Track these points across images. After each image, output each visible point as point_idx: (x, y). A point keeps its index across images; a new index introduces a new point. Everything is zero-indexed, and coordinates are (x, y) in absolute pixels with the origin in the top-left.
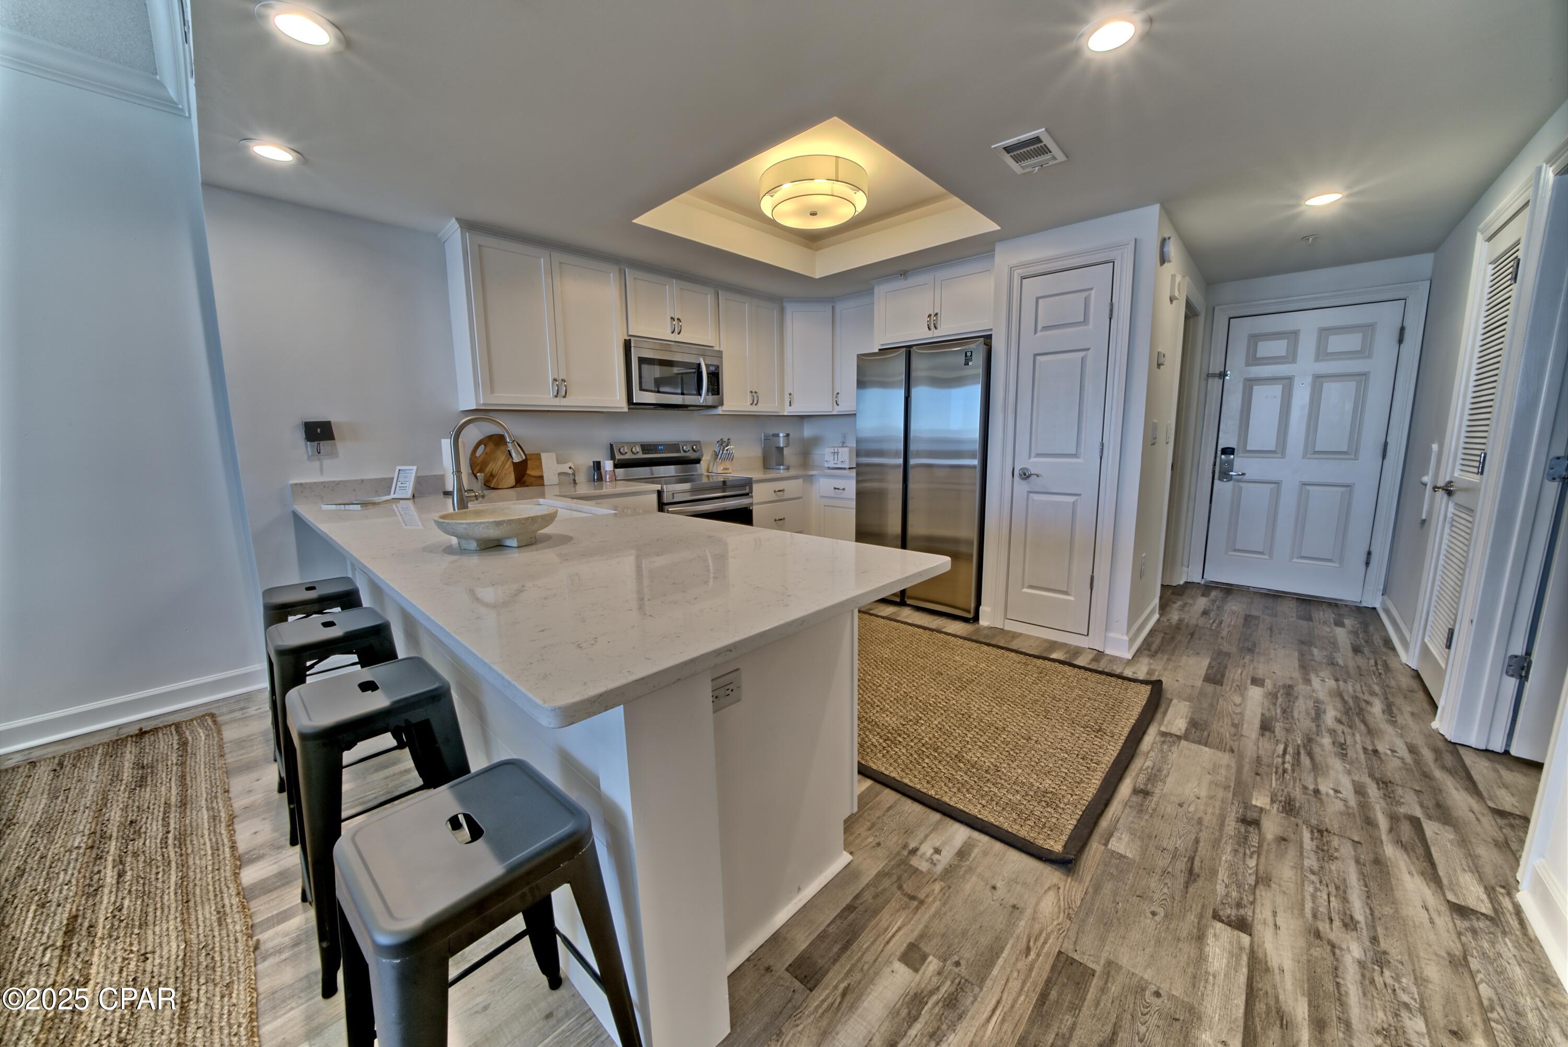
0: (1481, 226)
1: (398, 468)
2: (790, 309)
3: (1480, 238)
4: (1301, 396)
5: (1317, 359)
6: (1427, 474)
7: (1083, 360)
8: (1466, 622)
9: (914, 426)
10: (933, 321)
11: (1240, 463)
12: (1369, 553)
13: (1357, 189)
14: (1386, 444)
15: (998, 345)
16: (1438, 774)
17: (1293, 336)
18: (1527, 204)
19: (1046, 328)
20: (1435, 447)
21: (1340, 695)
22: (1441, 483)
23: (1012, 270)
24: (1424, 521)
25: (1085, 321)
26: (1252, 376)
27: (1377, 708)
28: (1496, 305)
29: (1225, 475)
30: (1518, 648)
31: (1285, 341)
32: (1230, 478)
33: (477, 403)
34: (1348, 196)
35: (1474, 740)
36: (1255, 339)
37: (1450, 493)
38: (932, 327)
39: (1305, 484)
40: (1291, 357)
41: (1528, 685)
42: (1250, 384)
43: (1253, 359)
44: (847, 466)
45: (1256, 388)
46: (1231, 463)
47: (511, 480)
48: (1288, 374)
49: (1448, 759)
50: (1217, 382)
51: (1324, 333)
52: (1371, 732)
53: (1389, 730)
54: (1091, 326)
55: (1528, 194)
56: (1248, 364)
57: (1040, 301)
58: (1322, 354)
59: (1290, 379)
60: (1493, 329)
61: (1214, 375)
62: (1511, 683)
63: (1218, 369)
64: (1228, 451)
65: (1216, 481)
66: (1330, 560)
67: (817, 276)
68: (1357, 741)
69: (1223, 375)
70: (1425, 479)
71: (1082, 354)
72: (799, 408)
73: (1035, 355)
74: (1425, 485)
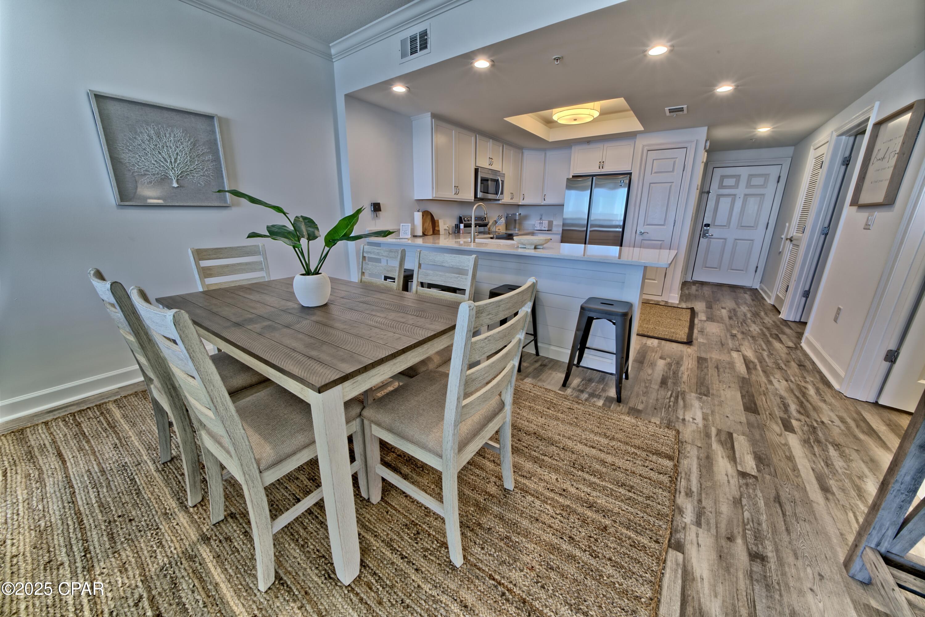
0: (813, 144)
1: (401, 224)
2: (526, 153)
3: (812, 148)
4: (738, 204)
5: (747, 187)
6: (783, 234)
7: (671, 186)
8: (794, 280)
9: (593, 211)
10: (602, 165)
11: (711, 231)
12: (757, 267)
13: (775, 126)
14: (768, 223)
15: (634, 177)
16: (781, 326)
17: (738, 177)
18: (828, 142)
19: (656, 173)
20: (787, 224)
21: (751, 311)
22: (789, 237)
23: (643, 146)
24: (780, 252)
25: (673, 171)
26: (720, 193)
27: (762, 314)
28: (814, 175)
29: (704, 236)
30: (807, 289)
31: (735, 179)
32: (707, 237)
33: (433, 197)
34: (773, 128)
35: (791, 319)
36: (723, 177)
37: (791, 241)
38: (601, 167)
39: (736, 239)
40: (736, 186)
41: (808, 299)
42: (719, 196)
43: (721, 186)
44: (547, 229)
45: (721, 199)
46: (708, 230)
47: (431, 232)
48: (734, 193)
49: (784, 323)
50: (706, 195)
51: (751, 176)
52: (761, 318)
53: (767, 318)
54: (675, 173)
55: (828, 139)
56: (719, 188)
57: (655, 161)
58: (749, 185)
59: (735, 195)
60: (812, 183)
61: (704, 192)
62: (804, 299)
63: (707, 190)
64: (708, 225)
65: (701, 238)
66: (742, 270)
67: (550, 141)
68: (758, 321)
69: (709, 192)
70: (783, 236)
71: (670, 184)
72: (526, 202)
73: (650, 183)
74: (782, 239)
